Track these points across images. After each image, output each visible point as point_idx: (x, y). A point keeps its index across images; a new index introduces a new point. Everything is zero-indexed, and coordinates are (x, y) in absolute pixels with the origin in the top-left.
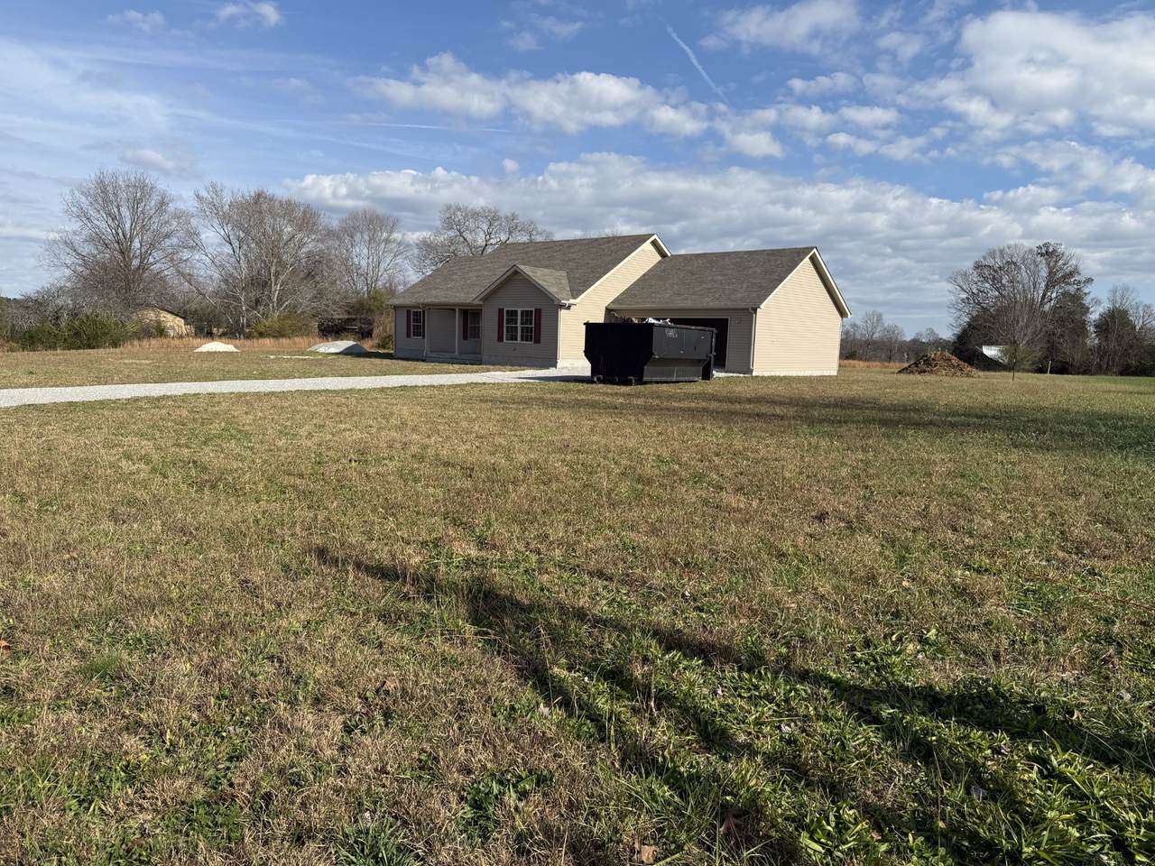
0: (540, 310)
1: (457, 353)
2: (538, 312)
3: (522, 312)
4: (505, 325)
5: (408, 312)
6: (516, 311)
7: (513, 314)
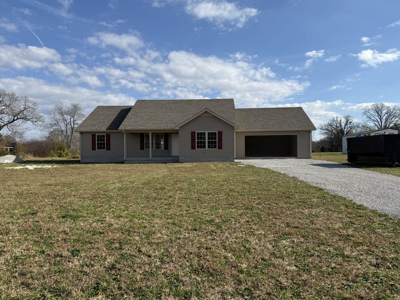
0: (221, 132)
1: (151, 157)
2: (220, 133)
3: (209, 133)
4: (196, 140)
5: (94, 136)
6: (204, 133)
7: (201, 135)
